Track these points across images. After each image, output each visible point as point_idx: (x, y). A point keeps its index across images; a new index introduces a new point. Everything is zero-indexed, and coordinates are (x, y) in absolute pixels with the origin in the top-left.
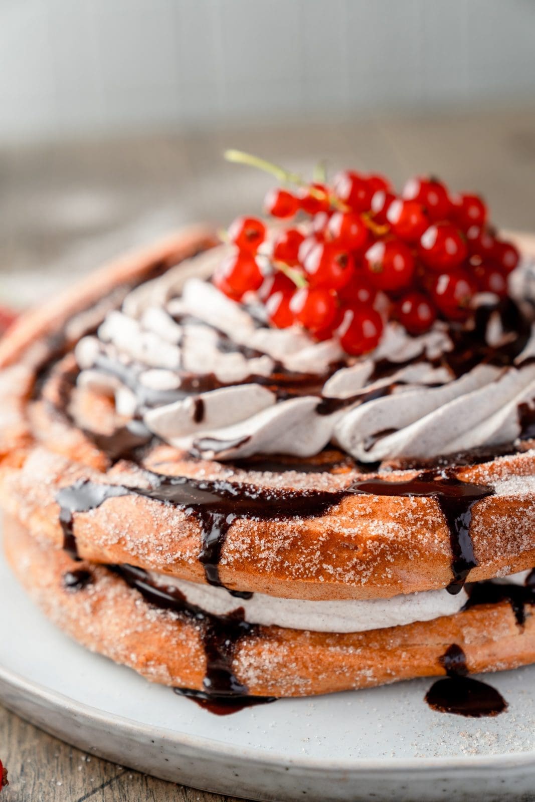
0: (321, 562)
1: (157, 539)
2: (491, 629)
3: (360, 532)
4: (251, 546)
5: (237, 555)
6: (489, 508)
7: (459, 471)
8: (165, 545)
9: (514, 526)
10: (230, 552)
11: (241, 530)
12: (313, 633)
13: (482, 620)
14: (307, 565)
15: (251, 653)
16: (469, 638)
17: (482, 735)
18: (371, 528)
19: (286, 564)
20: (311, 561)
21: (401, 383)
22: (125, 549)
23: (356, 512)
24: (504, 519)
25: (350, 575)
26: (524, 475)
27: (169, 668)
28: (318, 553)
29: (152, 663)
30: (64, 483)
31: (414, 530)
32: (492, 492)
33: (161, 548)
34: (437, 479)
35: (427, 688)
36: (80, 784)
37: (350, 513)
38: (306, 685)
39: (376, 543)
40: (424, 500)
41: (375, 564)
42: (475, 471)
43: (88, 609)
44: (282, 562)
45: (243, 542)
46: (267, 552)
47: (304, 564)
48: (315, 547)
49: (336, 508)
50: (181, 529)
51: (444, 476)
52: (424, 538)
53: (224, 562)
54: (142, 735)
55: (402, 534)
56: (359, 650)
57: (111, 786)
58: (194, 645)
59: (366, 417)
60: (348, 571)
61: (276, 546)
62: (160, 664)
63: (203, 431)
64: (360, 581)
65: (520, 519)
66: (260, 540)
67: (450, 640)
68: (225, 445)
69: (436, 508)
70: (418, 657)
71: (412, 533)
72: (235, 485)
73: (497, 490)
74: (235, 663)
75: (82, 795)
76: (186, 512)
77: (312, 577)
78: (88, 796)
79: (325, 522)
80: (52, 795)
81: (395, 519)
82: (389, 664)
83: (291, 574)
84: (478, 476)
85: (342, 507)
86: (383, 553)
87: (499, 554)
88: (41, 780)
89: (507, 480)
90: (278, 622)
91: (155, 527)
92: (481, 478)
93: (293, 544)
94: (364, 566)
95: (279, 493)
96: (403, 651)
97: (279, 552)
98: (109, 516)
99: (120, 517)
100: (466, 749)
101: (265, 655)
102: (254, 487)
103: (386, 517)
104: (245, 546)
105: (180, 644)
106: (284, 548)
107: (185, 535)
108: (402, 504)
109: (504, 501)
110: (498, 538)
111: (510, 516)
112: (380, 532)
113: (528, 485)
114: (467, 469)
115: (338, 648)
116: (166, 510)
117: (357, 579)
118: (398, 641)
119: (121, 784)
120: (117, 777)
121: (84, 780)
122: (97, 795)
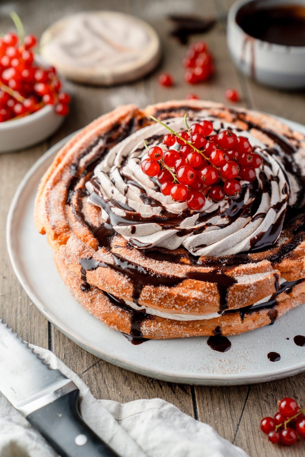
0: (174, 304)
1: (117, 287)
2: (232, 323)
3: (189, 296)
4: (150, 295)
5: (145, 298)
6: (235, 289)
7: (226, 271)
8: (120, 290)
9: (243, 295)
10: (143, 296)
11: (147, 289)
12: (169, 319)
13: (228, 320)
14: (169, 305)
15: (147, 326)
16: (224, 324)
17: (225, 361)
18: (193, 294)
19: (162, 303)
20: (171, 303)
21: (210, 225)
22: (105, 288)
23: (188, 286)
24: (239, 293)
25: (184, 309)
26: (249, 274)
27: (118, 326)
28: (174, 301)
29: (112, 324)
30: (82, 256)
31: (208, 295)
32: (236, 282)
33: (118, 291)
34: (218, 273)
35: (208, 339)
36: (85, 364)
37: (186, 287)
38: (165, 336)
39: (194, 300)
40: (212, 284)
41: (193, 306)
42: (231, 272)
43: (90, 301)
44: (161, 302)
45: (147, 294)
46: (156, 299)
47: (168, 304)
48: (173, 299)
49: (181, 284)
50: (126, 285)
51: (220, 273)
52: (210, 299)
53: (140, 299)
54: (109, 357)
55: (203, 297)
56: (185, 327)
57: (96, 366)
58: (127, 319)
59: (195, 240)
60: (183, 308)
61: (159, 297)
62: (115, 325)
63: (134, 237)
64: (187, 311)
65: (245, 293)
66: (154, 294)
67: (217, 325)
68: (142, 245)
69: (216, 288)
70: (205, 330)
71: (207, 297)
72: (145, 269)
73: (238, 281)
74: (141, 328)
75: (86, 369)
76: (128, 279)
77: (170, 309)
78: (88, 369)
79: (177, 290)
80: (76, 368)
81: (201, 291)
82: (195, 333)
83: (163, 306)
84: (232, 274)
85: (183, 284)
86: (196, 303)
87: (236, 305)
88: (72, 361)
89: (242, 276)
90: (157, 315)
91: (116, 283)
92: (233, 275)
93: (165, 297)
94: (189, 307)
95: (161, 275)
96: (201, 328)
97: (160, 299)
98: (99, 274)
99: (104, 276)
100: (218, 366)
101: (152, 327)
102: (153, 271)
103: (198, 289)
104: (148, 296)
105: (122, 319)
106: (162, 298)
107: (127, 288)
108: (204, 285)
109: (240, 286)
110: (236, 299)
111: (241, 292)
112: (196, 296)
113: (250, 279)
114: (229, 271)
115: (177, 326)
116: (121, 277)
117: (186, 311)
118: (199, 325)
119: (99, 365)
120: (98, 362)
121: (87, 362)
122: (91, 369)
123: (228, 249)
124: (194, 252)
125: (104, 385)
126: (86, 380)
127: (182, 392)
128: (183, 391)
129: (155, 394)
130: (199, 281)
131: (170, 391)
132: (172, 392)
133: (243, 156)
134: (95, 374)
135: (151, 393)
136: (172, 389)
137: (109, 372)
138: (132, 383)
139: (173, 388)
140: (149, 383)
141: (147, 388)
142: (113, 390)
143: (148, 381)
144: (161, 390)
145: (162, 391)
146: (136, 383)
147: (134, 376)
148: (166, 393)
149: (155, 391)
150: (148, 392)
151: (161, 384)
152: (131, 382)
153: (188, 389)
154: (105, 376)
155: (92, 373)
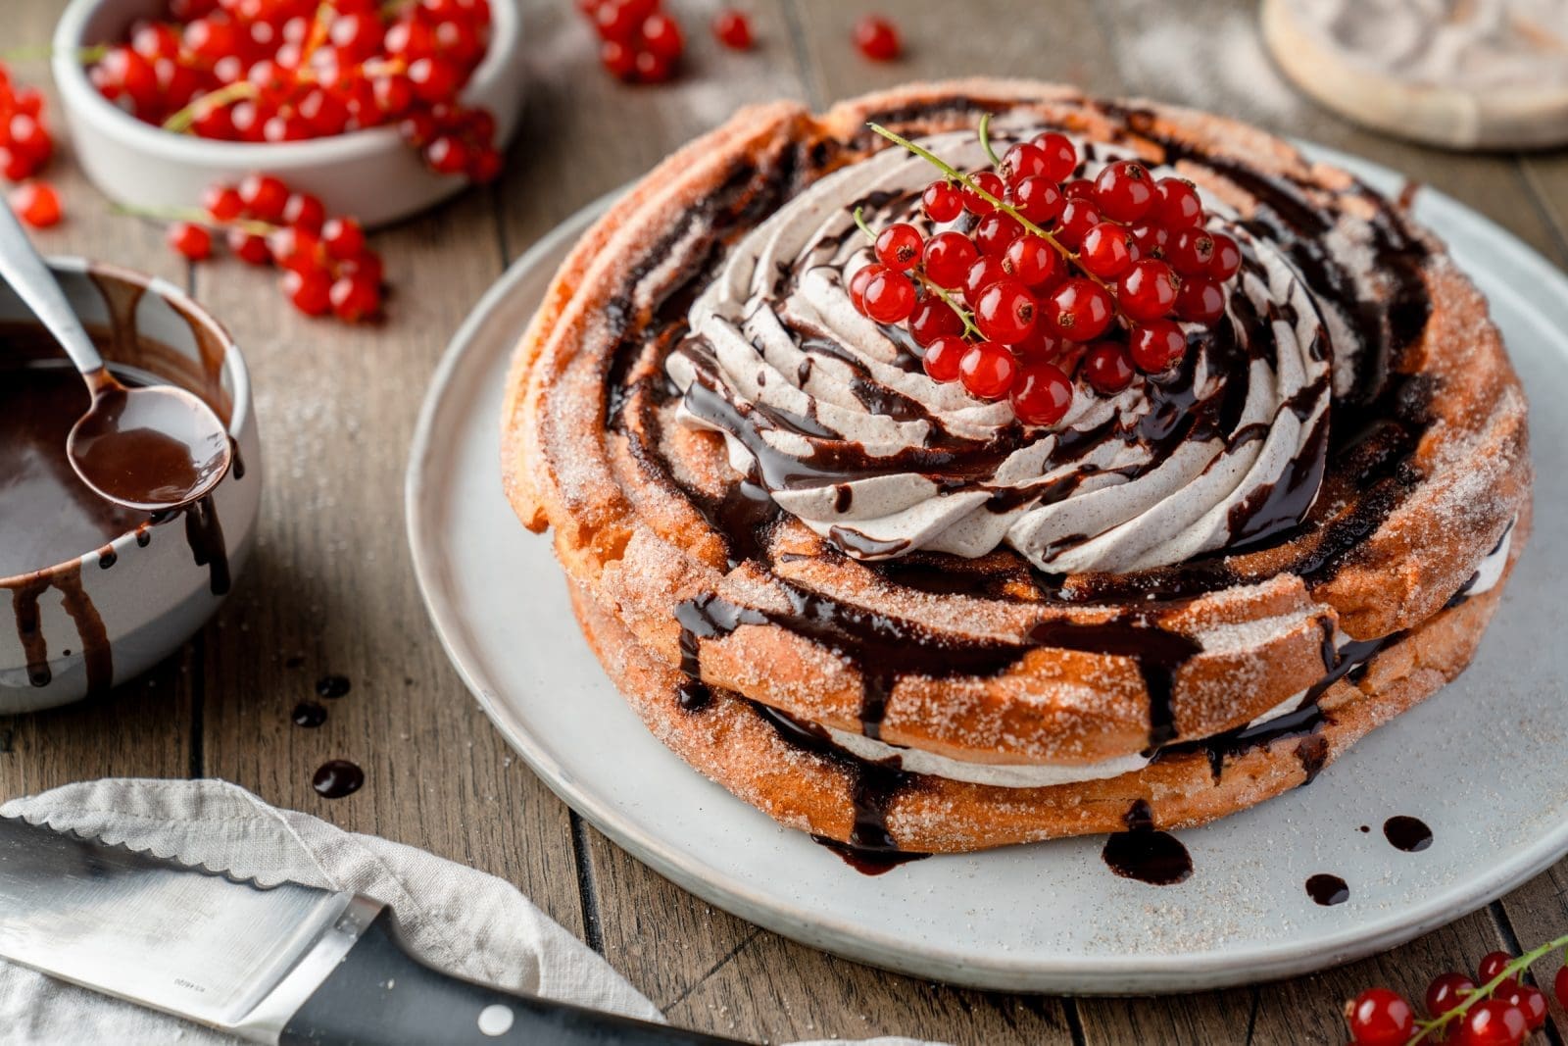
0: (1001, 732)
1: (808, 687)
2: (1185, 785)
3: (1048, 702)
4: (922, 709)
5: (904, 718)
6: (1196, 671)
7: (1162, 616)
8: (817, 696)
9: (1223, 691)
10: (896, 713)
11: (910, 688)
12: (979, 786)
13: (1172, 776)
14: (985, 735)
15: (909, 809)
16: (1159, 791)
17: (1169, 911)
18: (1062, 695)
19: (962, 732)
20: (990, 730)
21: (1093, 470)
22: (767, 693)
23: (1044, 672)
24: (1212, 684)
25: (1035, 747)
26: (1237, 623)
27: (810, 819)
28: (999, 722)
29: (791, 812)
30: (682, 594)
31: (1110, 698)
32: (1199, 649)
33: (811, 699)
34: (1135, 624)
35: (1105, 843)
36: (708, 948)
37: (1036, 673)
38: (969, 842)
39: (1067, 715)
40: (1122, 661)
41: (1064, 736)
42: (1180, 618)
43: (711, 739)
44: (957, 730)
45: (912, 704)
46: (939, 717)
47: (981, 733)
48: (996, 716)
49: (1020, 666)
50: (837, 678)
51: (1143, 623)
52: (1121, 709)
53: (887, 722)
54: (793, 917)
55: (1096, 703)
56: (1032, 809)
57: (745, 952)
58: (841, 795)
59: (1049, 522)
60: (1033, 743)
61: (950, 711)
62: (800, 814)
63: (844, 523)
64: (1044, 754)
65: (1230, 683)
66: (932, 702)
67: (1136, 795)
68: (877, 548)
69: (1135, 671)
70: (1099, 815)
71: (1108, 702)
72: (897, 622)
73: (1205, 646)
74: (890, 819)
75: (714, 963)
76: (844, 659)
77: (990, 748)
78: (720, 964)
79: (1008, 684)
80: (679, 962)
81: (1087, 683)
82: (1065, 826)
83: (966, 742)
84: (1183, 623)
85: (1026, 665)
86: (1073, 726)
87: (1203, 724)
88: (663, 941)
89: (1216, 630)
90: (939, 773)
91: (805, 672)
92: (1187, 626)
93: (971, 711)
94: (1050, 738)
95: (951, 640)
96: (1084, 809)
97: (953, 719)
98: (745, 649)
99: (760, 653)
100: (1150, 929)
101: (925, 814)
102: (922, 628)
103: (1078, 681)
104: (914, 709)
105: (823, 792)
106: (960, 715)
107: (842, 687)
108: (1096, 664)
109: (1213, 662)
110: (1203, 706)
111: (1218, 681)
112: (1072, 702)
113: (1241, 639)
114: (1171, 613)
115: (1008, 806)
116: (818, 654)
117: (1041, 752)
118: (1077, 800)
119: (756, 949)
120: (751, 939)
121: (713, 943)
122: (731, 964)
123: (1157, 546)
124: (1048, 561)
125: (778, 1014)
126: (719, 1001)
127: (1036, 1020)
128: (1040, 1018)
129: (949, 1034)
130: (1079, 654)
131: (999, 1021)
132: (1006, 1024)
133: (1183, 243)
134: (745, 980)
135: (935, 1031)
136: (1003, 1013)
137: (789, 968)
138: (871, 1002)
139: (1008, 1010)
140: (925, 997)
141: (920, 1013)
142: (811, 1027)
143: (921, 991)
144: (967, 1019)
145: (972, 1022)
146: (885, 1001)
147: (872, 979)
148: (985, 1026)
149: (949, 1022)
150: (926, 1025)
151: (967, 1000)
152: (867, 999)
153: (1056, 1011)
154: (776, 981)
155: (734, 975)
